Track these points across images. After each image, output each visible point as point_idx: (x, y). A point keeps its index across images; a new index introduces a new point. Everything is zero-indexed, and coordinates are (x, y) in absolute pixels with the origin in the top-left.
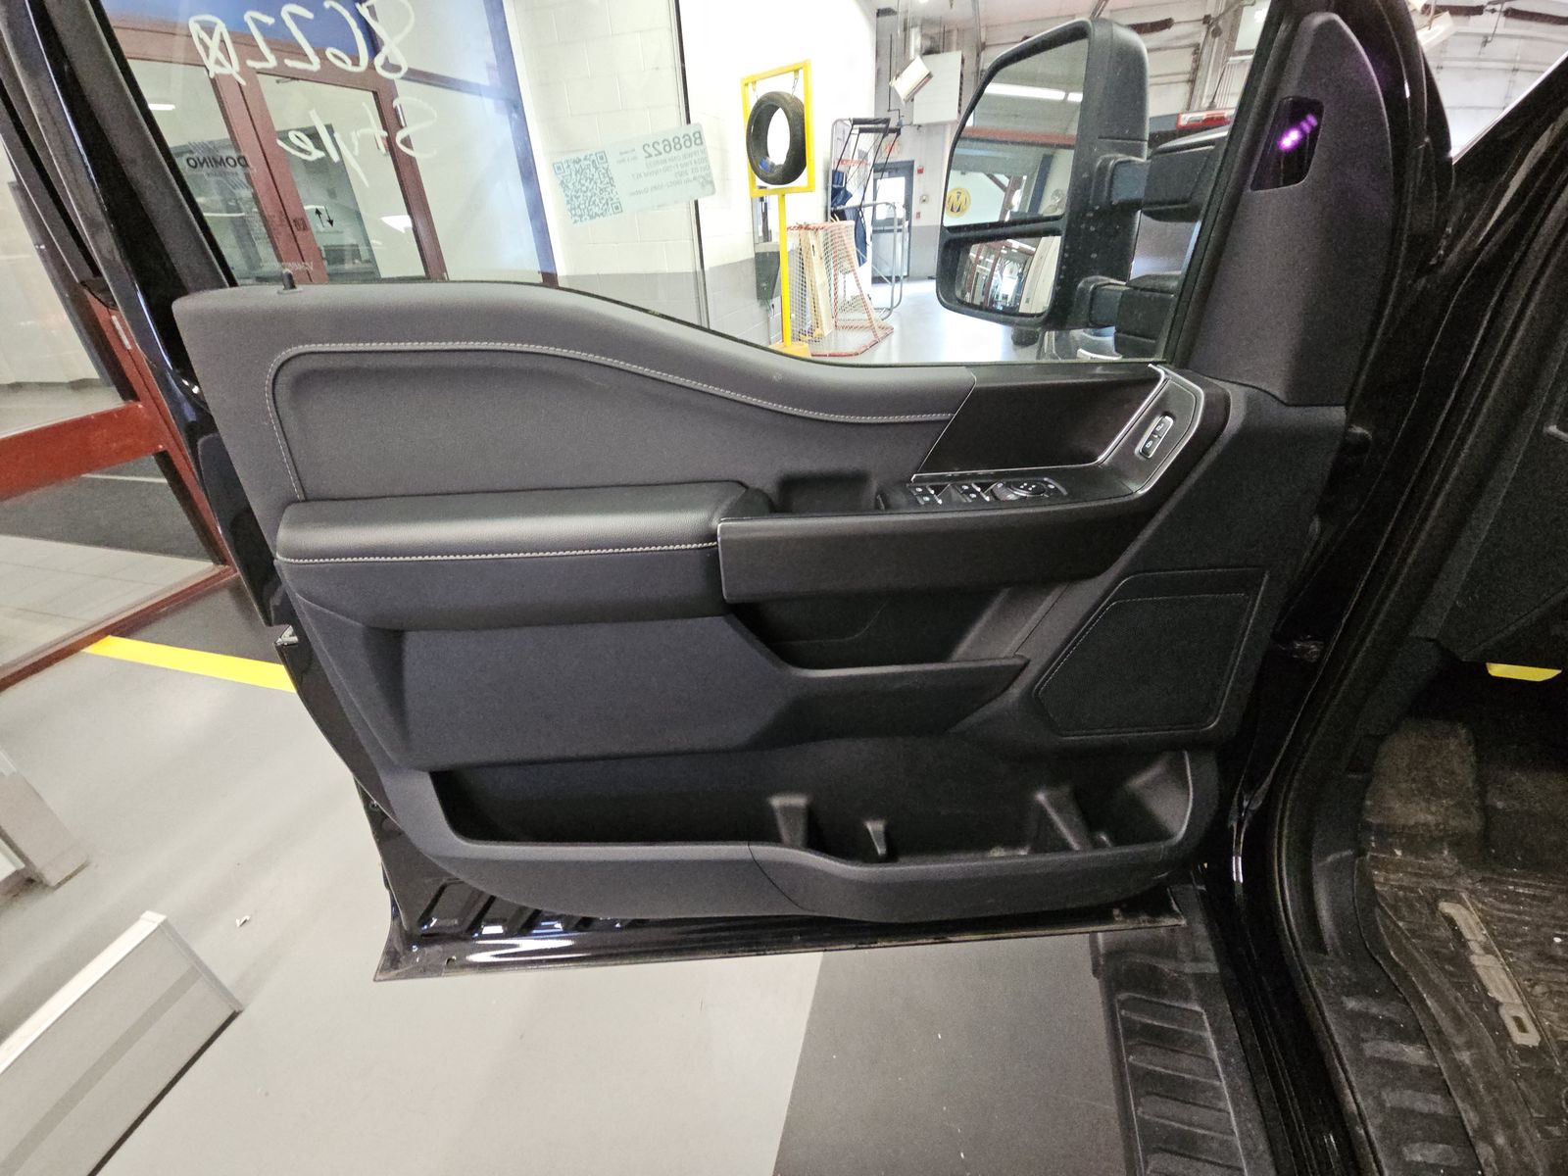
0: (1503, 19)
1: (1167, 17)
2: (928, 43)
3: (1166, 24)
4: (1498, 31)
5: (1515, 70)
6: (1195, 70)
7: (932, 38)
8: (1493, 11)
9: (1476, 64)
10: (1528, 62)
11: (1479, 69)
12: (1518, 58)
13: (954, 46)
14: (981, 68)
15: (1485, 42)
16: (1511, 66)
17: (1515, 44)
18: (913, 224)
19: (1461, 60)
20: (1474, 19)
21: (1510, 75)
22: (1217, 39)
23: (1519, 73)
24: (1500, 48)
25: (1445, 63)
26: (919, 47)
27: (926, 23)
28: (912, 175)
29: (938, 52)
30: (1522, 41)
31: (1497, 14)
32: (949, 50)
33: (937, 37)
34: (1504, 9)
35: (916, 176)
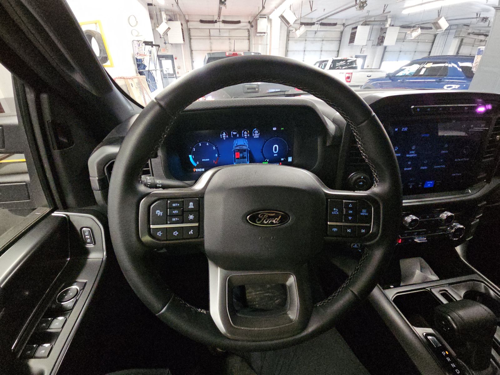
0: (319, 26)
1: (238, 20)
2: (169, 17)
3: (239, 22)
4: (318, 30)
5: (323, 40)
6: (249, 36)
7: (170, 16)
8: (317, 24)
9: (314, 39)
10: (326, 38)
11: (314, 40)
12: (323, 37)
13: (179, 20)
14: (189, 28)
15: (316, 33)
16: (322, 39)
17: (323, 33)
18: (177, 76)
19: (310, 38)
20: (313, 26)
21: (322, 42)
22: (253, 28)
23: (324, 41)
24: (320, 34)
25: (307, 39)
26: (166, 18)
27: (166, 11)
28: (173, 60)
29: (173, 21)
30: (324, 32)
31: (318, 24)
32: (177, 20)
33: (171, 15)
34: (320, 23)
35: (175, 60)
